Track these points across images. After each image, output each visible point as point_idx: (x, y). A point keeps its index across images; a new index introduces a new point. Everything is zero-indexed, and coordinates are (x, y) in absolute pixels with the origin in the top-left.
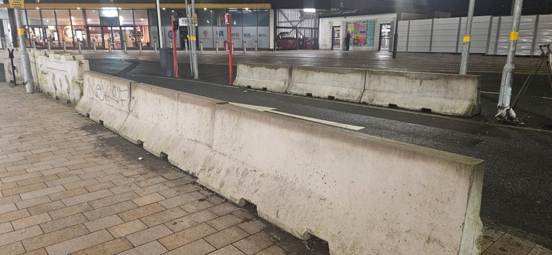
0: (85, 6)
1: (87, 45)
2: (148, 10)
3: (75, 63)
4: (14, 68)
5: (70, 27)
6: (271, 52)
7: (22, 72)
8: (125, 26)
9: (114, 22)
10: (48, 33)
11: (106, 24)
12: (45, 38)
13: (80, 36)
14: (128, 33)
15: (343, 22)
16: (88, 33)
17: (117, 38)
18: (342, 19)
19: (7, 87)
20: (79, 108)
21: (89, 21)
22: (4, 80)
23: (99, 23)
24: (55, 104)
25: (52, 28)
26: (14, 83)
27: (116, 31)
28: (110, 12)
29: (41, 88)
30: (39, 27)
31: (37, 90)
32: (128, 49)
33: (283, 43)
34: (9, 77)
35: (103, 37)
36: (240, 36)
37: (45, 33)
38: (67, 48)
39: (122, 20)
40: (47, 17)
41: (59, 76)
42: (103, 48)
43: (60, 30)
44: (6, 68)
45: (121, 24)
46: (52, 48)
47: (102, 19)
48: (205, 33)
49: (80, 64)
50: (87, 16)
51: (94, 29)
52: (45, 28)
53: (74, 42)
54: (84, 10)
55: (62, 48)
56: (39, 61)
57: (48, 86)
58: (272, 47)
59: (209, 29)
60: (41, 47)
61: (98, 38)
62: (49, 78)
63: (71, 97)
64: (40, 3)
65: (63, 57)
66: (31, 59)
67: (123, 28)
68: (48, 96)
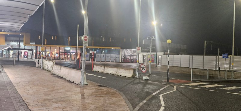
0: (60, 46)
1: (59, 58)
2: (80, 48)
3: (52, 63)
4: (38, 64)
5: (54, 52)
6: (120, 63)
7: (40, 65)
8: (72, 53)
9: (69, 51)
10: (47, 54)
11: (66, 52)
12: (46, 55)
13: (57, 55)
14: (73, 55)
15: (146, 54)
16: (60, 54)
17: (69, 57)
18: (146, 53)
19: (36, 68)
20: (51, 72)
21: (61, 50)
22: (35, 67)
23: (64, 51)
24: (47, 72)
25: (48, 52)
26: (38, 67)
27: (69, 54)
28: (68, 48)
29: (44, 68)
30: (44, 52)
31: (43, 69)
32: (72, 60)
33: (125, 60)
34: (37, 66)
35: (64, 56)
36: (110, 57)
37: (46, 54)
38: (52, 59)
39: (71, 51)
40: (47, 49)
41: (49, 65)
42: (64, 60)
43: (51, 53)
44: (36, 64)
45: (71, 52)
46: (47, 59)
47: (65, 50)
48: (98, 56)
49: (53, 63)
50: (60, 49)
51: (62, 53)
52: (46, 52)
53: (55, 57)
54: (60, 47)
55: (51, 59)
56: (45, 62)
57: (46, 68)
58: (121, 61)
59: (99, 54)
60: (44, 58)
61: (62, 56)
62: (46, 66)
63: (50, 70)
64: (46, 44)
65: (50, 61)
66: (43, 62)
67: (71, 53)
68: (45, 70)
